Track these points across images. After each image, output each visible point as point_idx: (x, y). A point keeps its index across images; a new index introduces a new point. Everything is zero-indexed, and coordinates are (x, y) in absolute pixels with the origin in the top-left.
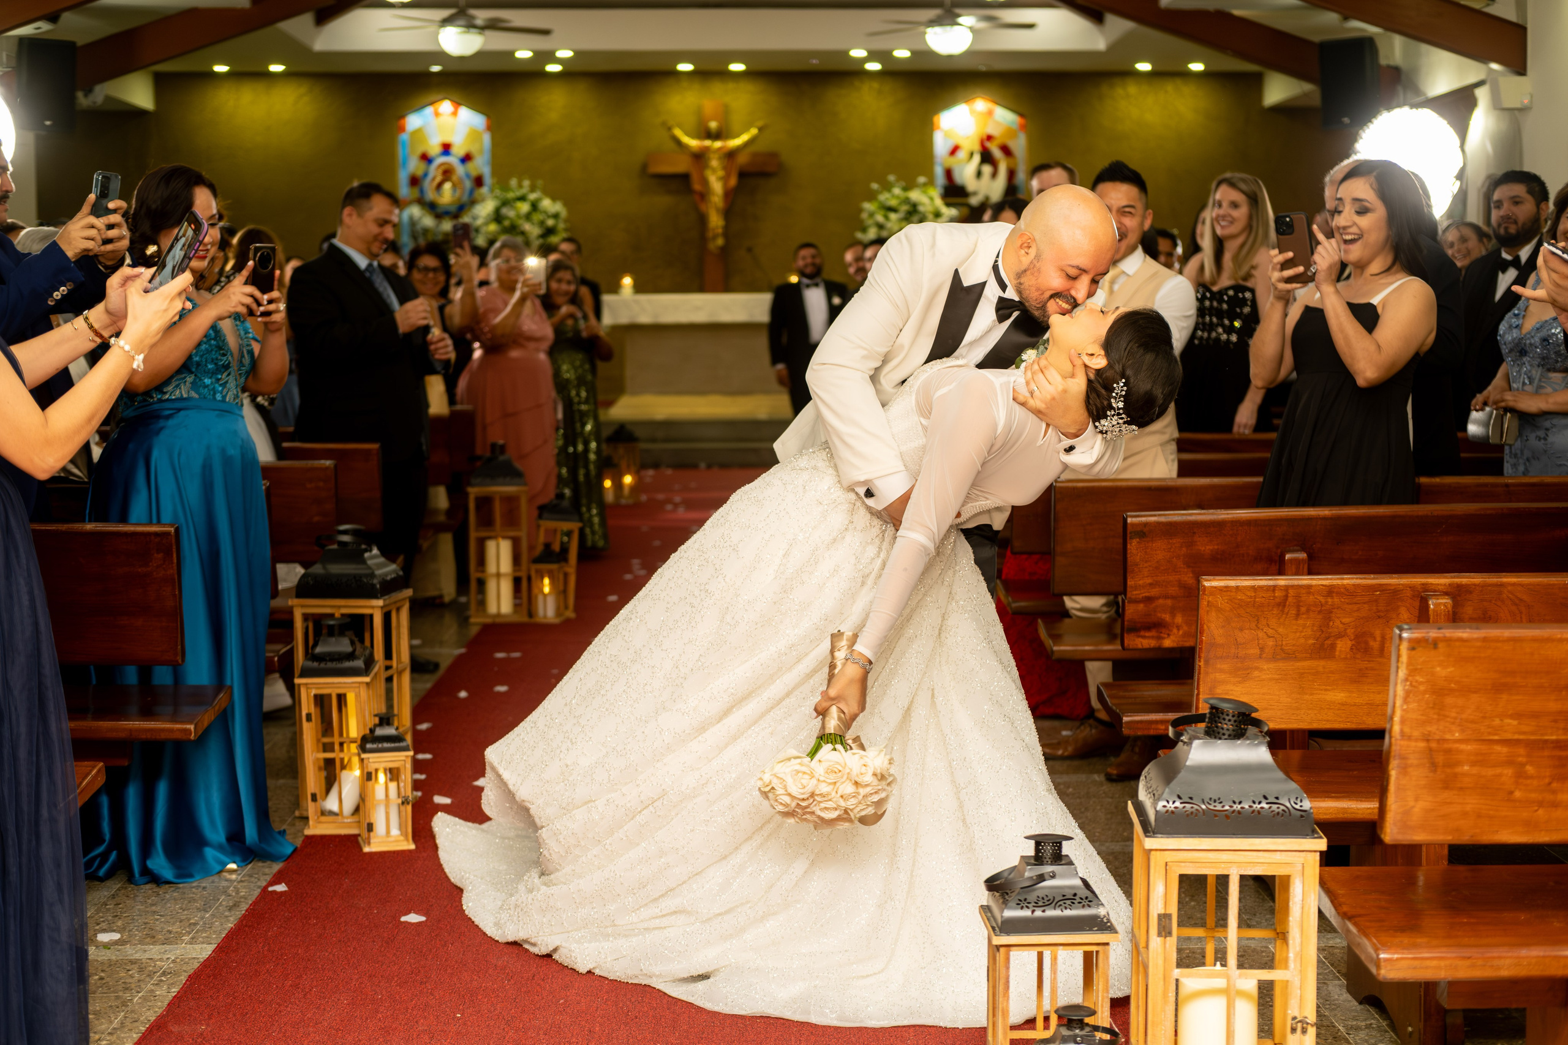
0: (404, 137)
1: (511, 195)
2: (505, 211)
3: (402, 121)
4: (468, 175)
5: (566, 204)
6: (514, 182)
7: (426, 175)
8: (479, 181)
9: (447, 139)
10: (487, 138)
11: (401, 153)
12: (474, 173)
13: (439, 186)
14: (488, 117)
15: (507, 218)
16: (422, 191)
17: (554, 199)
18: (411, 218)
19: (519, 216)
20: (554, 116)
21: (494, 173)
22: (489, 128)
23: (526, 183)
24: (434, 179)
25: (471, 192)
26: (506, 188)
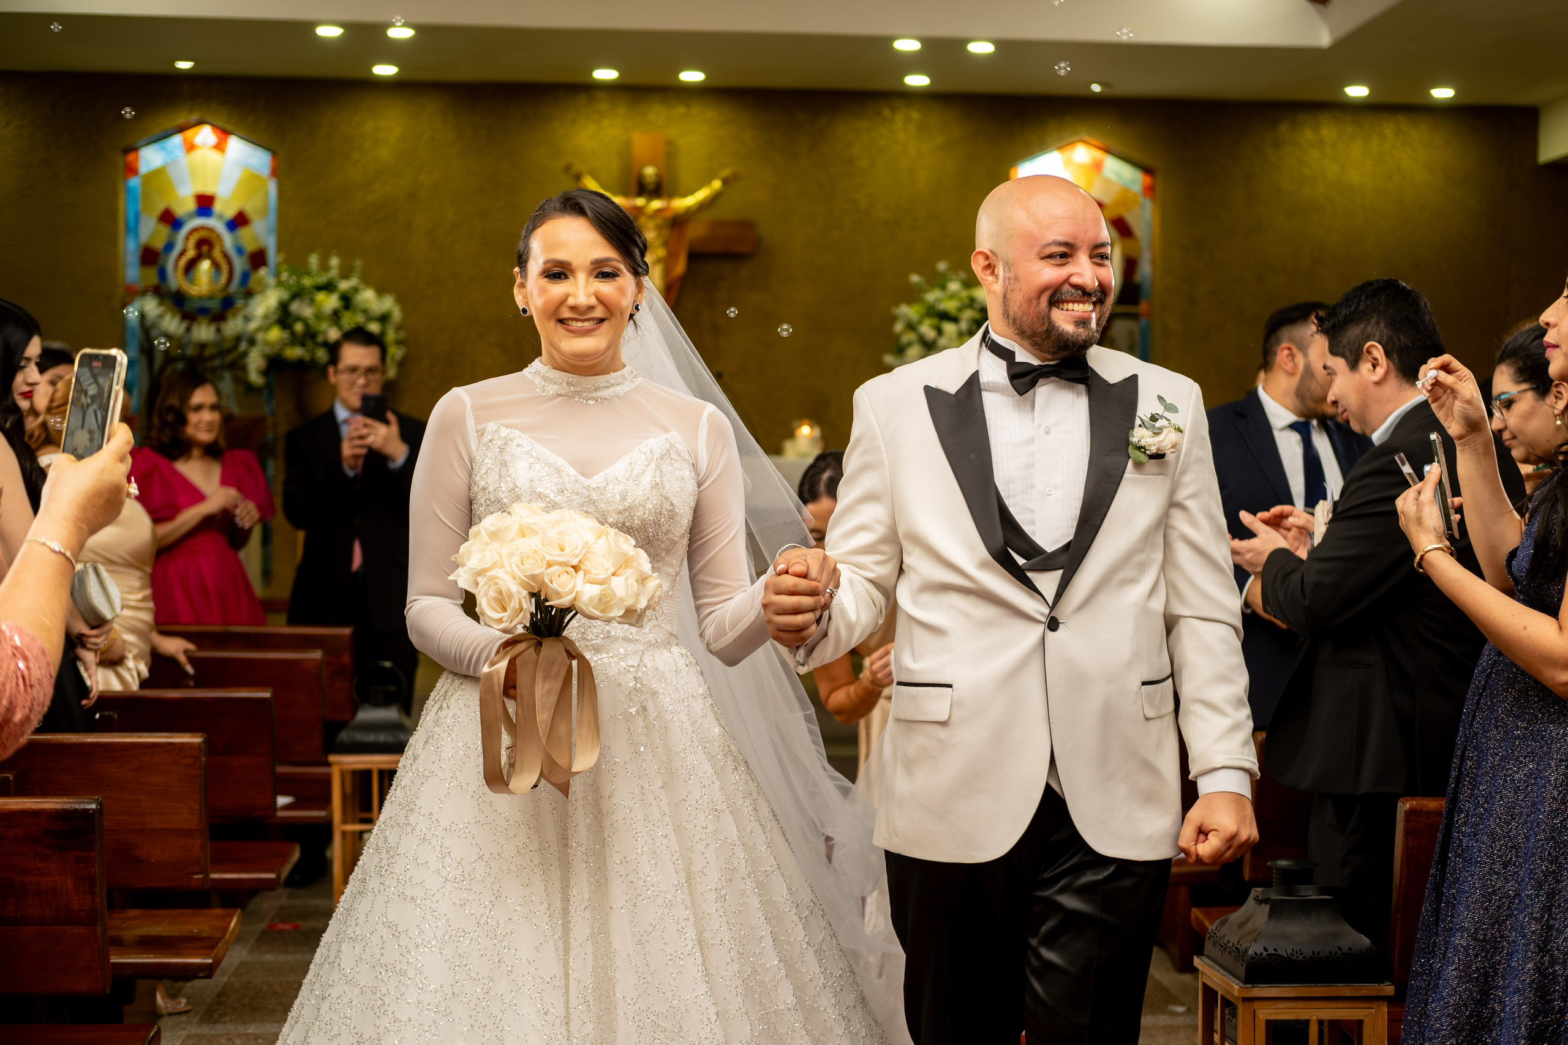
0: (134, 182)
1: (307, 282)
2: (295, 307)
3: (131, 157)
4: (240, 251)
5: (399, 300)
6: (314, 260)
7: (169, 247)
8: (258, 259)
9: (208, 190)
10: (272, 187)
11: (127, 208)
12: (250, 247)
13: (191, 265)
14: (274, 154)
15: (299, 319)
16: (162, 274)
17: (381, 292)
18: (142, 316)
19: (319, 316)
20: (385, 154)
21: (280, 248)
22: (275, 173)
23: (334, 262)
24: (183, 253)
25: (245, 277)
26: (299, 267)
